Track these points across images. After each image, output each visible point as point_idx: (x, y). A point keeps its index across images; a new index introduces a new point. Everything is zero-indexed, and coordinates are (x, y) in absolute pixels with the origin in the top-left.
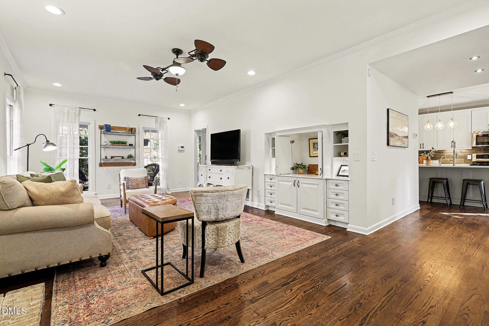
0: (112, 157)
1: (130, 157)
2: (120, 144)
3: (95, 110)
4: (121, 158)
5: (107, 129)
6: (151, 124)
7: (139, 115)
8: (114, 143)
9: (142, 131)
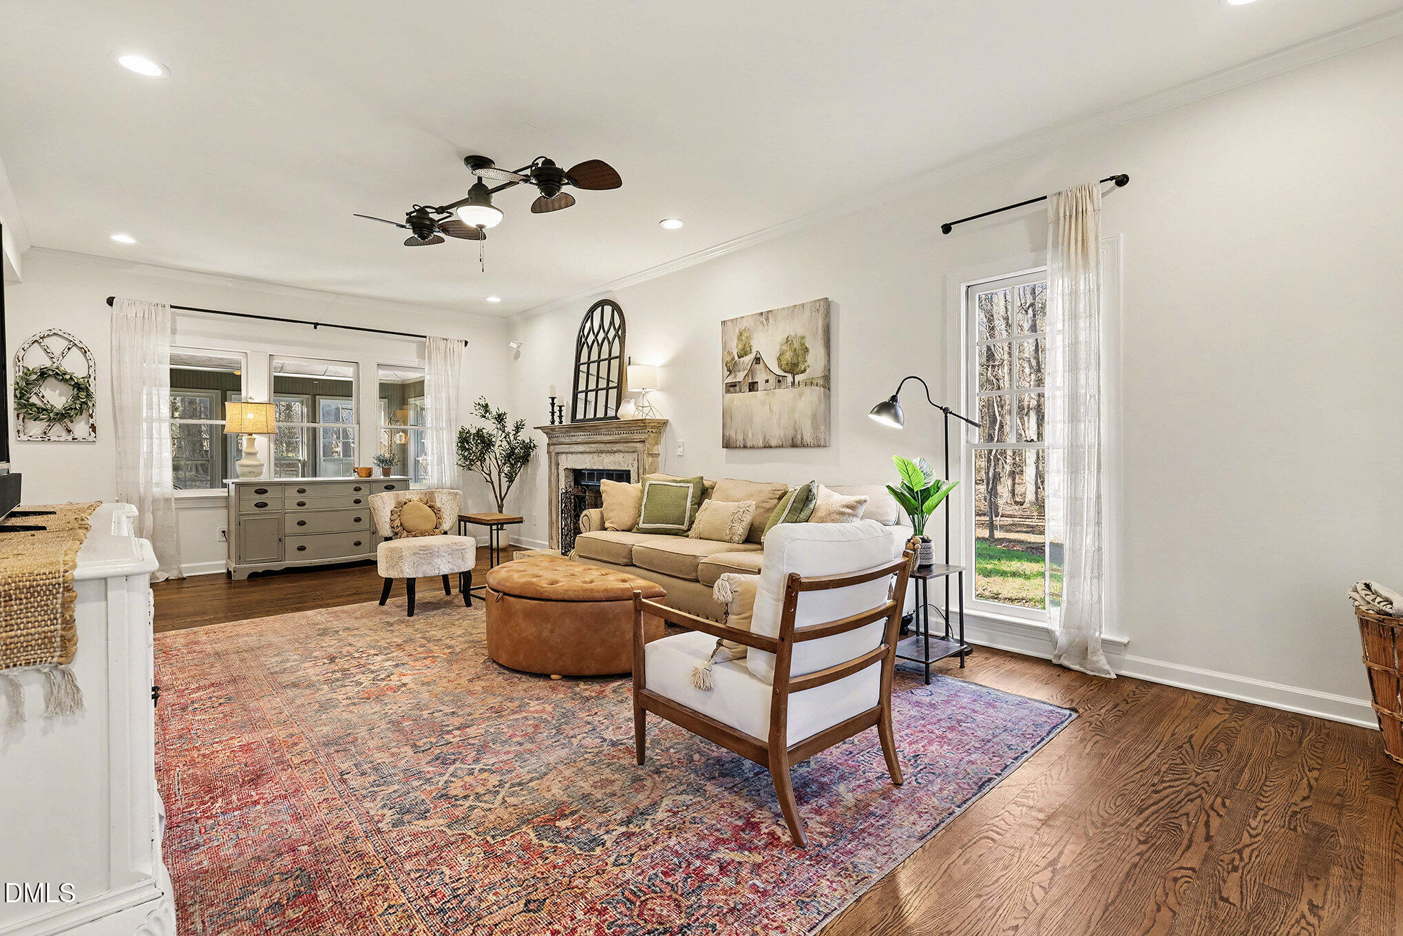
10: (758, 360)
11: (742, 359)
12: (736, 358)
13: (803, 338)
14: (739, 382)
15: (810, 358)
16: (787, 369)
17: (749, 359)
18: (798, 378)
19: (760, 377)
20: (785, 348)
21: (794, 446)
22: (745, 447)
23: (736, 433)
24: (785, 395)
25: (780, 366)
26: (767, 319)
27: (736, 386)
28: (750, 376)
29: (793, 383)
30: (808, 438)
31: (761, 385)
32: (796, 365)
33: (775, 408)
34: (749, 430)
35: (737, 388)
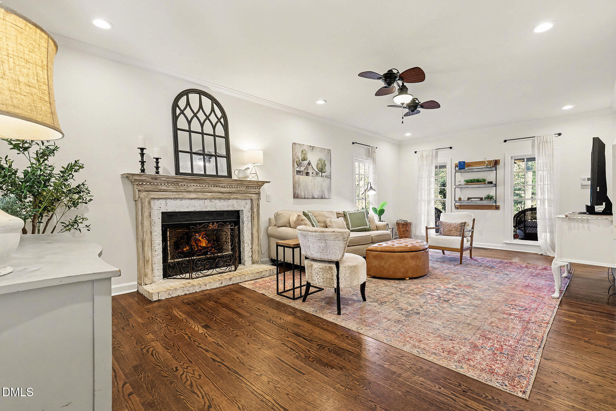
0: (469, 199)
1: (489, 198)
2: (475, 182)
3: (451, 148)
4: (478, 199)
5: (462, 166)
6: (525, 149)
7: (505, 141)
8: (469, 182)
9: (509, 161)
10: (309, 164)
11: (303, 162)
12: (301, 161)
13: (325, 160)
14: (302, 171)
15: (326, 168)
16: (320, 170)
17: (306, 162)
18: (323, 174)
19: (310, 171)
20: (319, 162)
21: (322, 198)
22: (305, 198)
23: (301, 192)
24: (319, 179)
25: (317, 168)
26: (313, 149)
27: (301, 172)
28: (306, 169)
29: (322, 176)
30: (326, 196)
31: (311, 174)
32: (322, 169)
33: (316, 183)
34: (306, 191)
35: (301, 173)
